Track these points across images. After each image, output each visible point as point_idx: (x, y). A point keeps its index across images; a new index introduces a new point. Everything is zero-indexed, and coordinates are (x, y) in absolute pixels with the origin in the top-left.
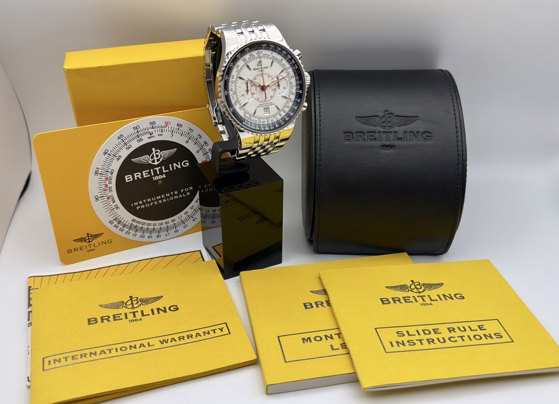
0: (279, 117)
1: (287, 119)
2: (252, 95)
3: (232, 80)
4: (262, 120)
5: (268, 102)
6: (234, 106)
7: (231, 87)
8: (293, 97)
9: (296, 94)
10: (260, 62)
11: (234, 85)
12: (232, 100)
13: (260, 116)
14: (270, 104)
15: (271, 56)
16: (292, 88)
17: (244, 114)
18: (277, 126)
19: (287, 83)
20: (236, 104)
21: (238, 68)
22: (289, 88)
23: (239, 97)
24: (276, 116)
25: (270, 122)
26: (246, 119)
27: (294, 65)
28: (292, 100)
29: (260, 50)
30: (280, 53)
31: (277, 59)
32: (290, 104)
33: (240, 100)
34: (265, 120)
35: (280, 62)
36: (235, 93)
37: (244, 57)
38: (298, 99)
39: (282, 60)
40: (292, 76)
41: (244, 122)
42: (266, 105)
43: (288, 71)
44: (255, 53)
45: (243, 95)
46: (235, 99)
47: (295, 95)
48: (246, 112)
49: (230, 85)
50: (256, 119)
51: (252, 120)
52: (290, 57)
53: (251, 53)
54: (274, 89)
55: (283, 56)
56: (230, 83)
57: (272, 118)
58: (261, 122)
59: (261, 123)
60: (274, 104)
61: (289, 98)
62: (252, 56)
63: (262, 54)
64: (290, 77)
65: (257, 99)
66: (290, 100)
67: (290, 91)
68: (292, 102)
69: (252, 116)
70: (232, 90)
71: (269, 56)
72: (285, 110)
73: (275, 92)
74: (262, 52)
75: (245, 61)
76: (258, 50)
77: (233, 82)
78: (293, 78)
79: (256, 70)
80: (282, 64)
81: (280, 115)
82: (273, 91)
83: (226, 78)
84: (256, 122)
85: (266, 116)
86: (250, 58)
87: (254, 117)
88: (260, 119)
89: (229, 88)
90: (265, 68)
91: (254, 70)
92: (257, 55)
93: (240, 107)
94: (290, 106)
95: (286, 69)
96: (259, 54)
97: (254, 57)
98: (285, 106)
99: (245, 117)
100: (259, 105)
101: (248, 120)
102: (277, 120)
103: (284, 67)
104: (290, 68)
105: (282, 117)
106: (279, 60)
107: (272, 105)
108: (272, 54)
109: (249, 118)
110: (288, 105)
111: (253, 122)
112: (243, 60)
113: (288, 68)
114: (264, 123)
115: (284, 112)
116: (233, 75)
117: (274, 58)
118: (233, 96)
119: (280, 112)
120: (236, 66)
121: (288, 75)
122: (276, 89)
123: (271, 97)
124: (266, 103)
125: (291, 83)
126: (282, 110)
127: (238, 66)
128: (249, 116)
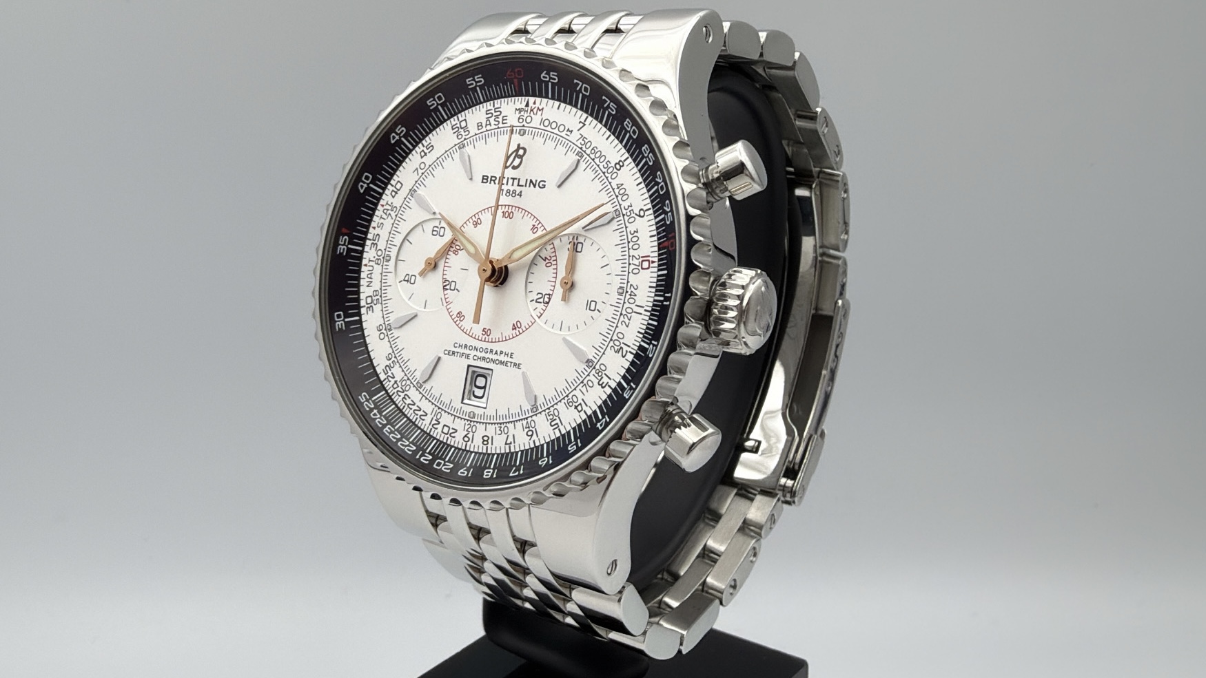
0: (520, 439)
1: (543, 462)
2: (445, 289)
3: (390, 200)
4: (446, 419)
5: (496, 347)
6: (363, 311)
7: (377, 231)
8: (616, 367)
10: (521, 152)
11: (388, 223)
12: (364, 283)
13: (446, 399)
14: (502, 358)
15: (574, 137)
16: (623, 316)
17: (388, 363)
18: (488, 472)
19: (610, 283)
21: (426, 154)
22: (610, 313)
23: (391, 279)
24: (511, 426)
25: (477, 445)
26: (386, 384)
27: (662, 201)
28: (605, 380)
29: (538, 100)
30: (616, 127)
31: (595, 156)
32: (593, 397)
33: (390, 292)
34: (459, 425)
35: (608, 172)
36: (383, 259)
37: (462, 116)
38: (629, 383)
39: (620, 165)
40: (645, 258)
41: (372, 394)
42: (484, 359)
43: (631, 228)
44: (510, 107)
45: (408, 280)
46: (376, 285)
47: (630, 357)
48: (394, 358)
49: (375, 221)
50: (427, 406)
51: (408, 401)
52: (651, 162)
53: (498, 103)
54: (543, 297)
56: (379, 212)
57: (491, 431)
58: (440, 427)
59: (438, 433)
60: (517, 366)
61: (596, 361)
62: (497, 119)
63: (536, 119)
64: (631, 262)
65: (455, 316)
66: (598, 373)
67: (613, 329)
68: (603, 387)
69: (414, 386)
70: (376, 242)
71: (569, 133)
72: (559, 418)
73: (544, 308)
74: (543, 109)
75: (463, 133)
76: (527, 98)
77: (390, 208)
78: (648, 268)
79: (490, 183)
80: (615, 187)
81: (531, 428)
82: (536, 302)
83: (364, 183)
84: (419, 419)
85: (470, 409)
86: (484, 125)
87: (420, 393)
88: (440, 410)
89: (371, 230)
90: (530, 186)
91: (483, 182)
92: (519, 119)
93: (384, 326)
94: (587, 405)
95: (624, 215)
96: (528, 114)
97: (501, 125)
98: (566, 398)
99: (385, 377)
100: (456, 345)
101: (394, 393)
102: (510, 447)
103: (621, 202)
104: (647, 213)
105: (534, 441)
106: (604, 163)
107: (509, 364)
108: (582, 125)
109: (398, 386)
110: (580, 396)
111: (408, 409)
112: (457, 129)
113: (636, 214)
114: (448, 438)
115: (553, 424)
116: (399, 182)
117: (584, 147)
118: (371, 268)
119: (534, 418)
120: (422, 148)
121: (627, 249)
122: (550, 299)
123: (513, 329)
124: (485, 345)
125: (629, 293)
126: (545, 411)
127: (428, 149)
128: (402, 380)
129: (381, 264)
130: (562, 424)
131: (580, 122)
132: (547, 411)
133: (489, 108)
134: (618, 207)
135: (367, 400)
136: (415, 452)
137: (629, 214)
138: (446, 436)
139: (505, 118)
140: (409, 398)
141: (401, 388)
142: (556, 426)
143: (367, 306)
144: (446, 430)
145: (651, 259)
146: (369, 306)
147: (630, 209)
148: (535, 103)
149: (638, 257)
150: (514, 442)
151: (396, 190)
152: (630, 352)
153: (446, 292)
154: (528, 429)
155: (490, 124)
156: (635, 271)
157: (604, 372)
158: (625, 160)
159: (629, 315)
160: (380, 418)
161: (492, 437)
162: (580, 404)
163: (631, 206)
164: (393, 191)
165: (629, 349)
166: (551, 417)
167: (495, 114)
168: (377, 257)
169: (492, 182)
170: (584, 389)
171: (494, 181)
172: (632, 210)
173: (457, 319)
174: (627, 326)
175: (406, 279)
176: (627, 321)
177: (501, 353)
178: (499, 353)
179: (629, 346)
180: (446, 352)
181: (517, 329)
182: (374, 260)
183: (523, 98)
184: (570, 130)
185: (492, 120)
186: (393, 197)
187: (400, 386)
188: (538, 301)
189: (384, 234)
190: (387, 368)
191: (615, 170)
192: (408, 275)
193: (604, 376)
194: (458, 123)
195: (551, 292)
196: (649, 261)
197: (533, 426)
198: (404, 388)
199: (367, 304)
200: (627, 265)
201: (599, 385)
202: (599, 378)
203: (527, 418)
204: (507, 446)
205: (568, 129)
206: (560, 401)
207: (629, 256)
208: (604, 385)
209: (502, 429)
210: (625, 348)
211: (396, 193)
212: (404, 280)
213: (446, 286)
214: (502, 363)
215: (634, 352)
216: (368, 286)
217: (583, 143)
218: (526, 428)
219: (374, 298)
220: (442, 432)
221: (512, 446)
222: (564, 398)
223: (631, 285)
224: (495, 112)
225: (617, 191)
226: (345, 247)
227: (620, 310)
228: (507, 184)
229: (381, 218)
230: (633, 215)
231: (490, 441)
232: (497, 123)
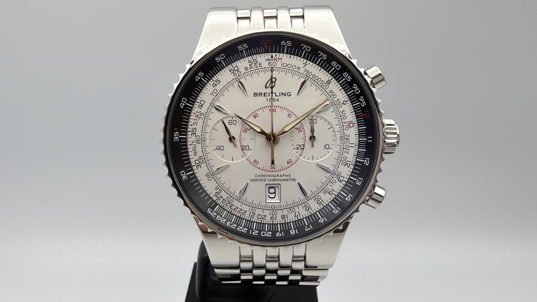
0: (303, 213)
1: (322, 221)
2: (242, 150)
3: (199, 110)
4: (258, 212)
5: (279, 173)
6: (194, 168)
7: (194, 127)
8: (346, 172)
9: (355, 165)
10: (273, 80)
11: (200, 122)
12: (191, 154)
13: (256, 202)
14: (284, 178)
15: (302, 71)
16: (345, 149)
17: (217, 191)
18: (292, 232)
19: (335, 136)
20: (198, 166)
21: (216, 85)
22: (338, 149)
23: (209, 150)
24: (296, 208)
25: (279, 220)
26: (218, 202)
27: (358, 96)
28: (341, 178)
29: (278, 54)
30: (325, 65)
31: (315, 79)
32: (338, 187)
33: (210, 156)
34: (267, 213)
35: (323, 86)
36: (201, 140)
37: (234, 64)
38: (357, 178)
39: (329, 82)
40: (351, 122)
41: (213, 208)
42: (274, 180)
43: (341, 110)
44: (262, 59)
46: (200, 153)
47: (352, 167)
48: (220, 188)
49: (191, 121)
50: (244, 207)
52: (349, 79)
53: (255, 57)
54: (300, 146)
55: (332, 74)
56: (193, 116)
57: (285, 212)
58: (256, 216)
59: (255, 219)
60: (294, 180)
61: (335, 171)
62: (255, 65)
63: (279, 64)
64: (344, 125)
65: (253, 162)
66: (337, 176)
67: (341, 156)
68: (341, 182)
69: (236, 199)
70: (195, 132)
71: (298, 69)
72: (321, 199)
73: (302, 151)
74: (281, 58)
75: (236, 73)
76: (271, 54)
77: (199, 114)
78: (353, 126)
79: (259, 96)
80: (328, 92)
81: (307, 207)
82: (297, 149)
83: (183, 103)
84: (242, 215)
85: (271, 205)
86: (249, 68)
87: (240, 202)
88: (254, 208)
89: (189, 126)
90: (282, 96)
91: (254, 96)
92: (269, 64)
93: (210, 173)
94: (334, 191)
95: (336, 104)
96: (274, 61)
97: (259, 68)
98: (323, 190)
99: (217, 198)
100: (256, 176)
101: (224, 205)
102: (298, 217)
103: (333, 99)
104: (347, 102)
105: (310, 212)
106: (321, 81)
107: (289, 180)
108: (305, 65)
109: (226, 201)
110: (330, 188)
111: (235, 211)
112: (233, 71)
113: (342, 103)
114: (261, 220)
115: (318, 202)
116: (202, 100)
117: (308, 75)
118: (195, 146)
119: (308, 202)
120: (213, 82)
121: (340, 119)
122: (304, 147)
123: (288, 164)
124: (273, 173)
125: (346, 138)
126: (313, 198)
127: (217, 82)
128: (227, 198)
129: (201, 143)
130: (323, 202)
131: (304, 64)
132: (314, 197)
133: (250, 60)
134: (332, 101)
135: (212, 212)
136: (248, 231)
137: (338, 104)
138: (260, 220)
139: (260, 64)
140: (234, 206)
141: (228, 202)
142: (321, 203)
143: (196, 165)
144: (259, 217)
145: (353, 122)
146: (198, 165)
147: (338, 101)
148: (276, 56)
149: (347, 122)
150: (300, 215)
151: (201, 105)
152: (352, 164)
153: (244, 152)
154: (306, 208)
155: (252, 67)
156: (346, 129)
157: (340, 175)
158: (331, 80)
159: (348, 149)
160: (222, 219)
161: (287, 215)
162: (331, 191)
163: (339, 100)
164: (199, 105)
165: (351, 163)
166: (317, 200)
167: (254, 62)
168: (197, 140)
169: (260, 96)
170: (331, 184)
171: (261, 95)
172: (340, 102)
173: (254, 163)
174: (348, 153)
175: (218, 148)
176: (347, 151)
177: (283, 175)
178: (282, 176)
179: (350, 162)
180: (251, 180)
181: (290, 163)
182: (196, 141)
183: (269, 54)
184: (299, 67)
185: (253, 65)
186: (200, 108)
187: (227, 201)
188: (298, 148)
189: (199, 127)
190: (217, 194)
191: (327, 85)
192: (219, 146)
193: (340, 177)
194: (233, 68)
195: (304, 144)
196: (352, 123)
197: (308, 206)
198: (229, 202)
199: (196, 164)
200: (342, 126)
201: (339, 181)
202: (338, 178)
203: (304, 203)
204: (296, 217)
205: (298, 67)
206: (320, 192)
207: (342, 122)
208: (341, 181)
209: (292, 210)
210: (349, 163)
211: (202, 106)
212: (217, 149)
213: (243, 148)
214: (285, 180)
215: (354, 164)
216: (194, 155)
217: (307, 73)
218: (305, 207)
219: (200, 160)
220: (258, 218)
221: (299, 217)
222: (322, 190)
223: (346, 135)
224: (254, 61)
225: (330, 94)
226: (178, 137)
227: (343, 147)
228: (269, 96)
229: (195, 119)
230: (340, 104)
231: (286, 217)
232: (256, 67)
